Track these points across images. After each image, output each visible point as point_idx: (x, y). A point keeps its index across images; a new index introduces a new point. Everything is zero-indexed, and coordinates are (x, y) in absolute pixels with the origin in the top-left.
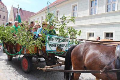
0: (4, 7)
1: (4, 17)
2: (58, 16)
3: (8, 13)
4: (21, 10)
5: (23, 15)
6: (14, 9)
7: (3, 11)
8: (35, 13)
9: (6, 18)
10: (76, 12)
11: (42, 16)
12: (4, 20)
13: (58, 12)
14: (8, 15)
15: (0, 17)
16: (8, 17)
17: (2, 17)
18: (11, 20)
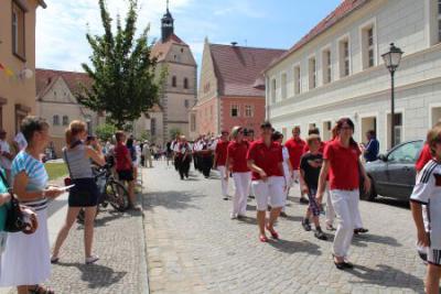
0: (182, 50)
1: (186, 81)
2: (375, 47)
3: (196, 66)
4: (235, 48)
5: (244, 64)
6: (214, 51)
7: (180, 63)
9: (190, 84)
12: (186, 91)
13: (370, 32)
14: (196, 72)
15: (174, 85)
16: (196, 79)
17: (180, 83)
18: (207, 88)
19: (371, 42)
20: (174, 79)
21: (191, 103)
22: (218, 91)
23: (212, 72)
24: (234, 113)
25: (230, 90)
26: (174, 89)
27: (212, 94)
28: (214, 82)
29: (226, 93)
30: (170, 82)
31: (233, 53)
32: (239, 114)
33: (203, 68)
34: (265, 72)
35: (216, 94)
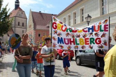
0: (22, 13)
1: (23, 24)
3: (27, 19)
5: (44, 19)
6: (33, 14)
7: (21, 17)
8: (56, 15)
9: (25, 25)
10: (106, 7)
11: (64, 17)
12: (23, 27)
13: (83, 10)
14: (27, 21)
15: (19, 25)
16: (27, 23)
17: (21, 24)
18: (30, 26)
19: (83, 14)
20: (19, 23)
21: (24, 32)
22: (34, 28)
23: (32, 21)
24: (39, 35)
25: (38, 27)
26: (19, 26)
27: (32, 28)
28: (33, 24)
29: (37, 28)
30: (17, 24)
31: (40, 15)
32: (41, 36)
33: (29, 19)
34: (50, 22)
35: (33, 29)
